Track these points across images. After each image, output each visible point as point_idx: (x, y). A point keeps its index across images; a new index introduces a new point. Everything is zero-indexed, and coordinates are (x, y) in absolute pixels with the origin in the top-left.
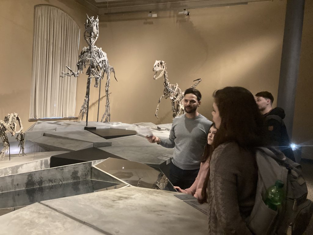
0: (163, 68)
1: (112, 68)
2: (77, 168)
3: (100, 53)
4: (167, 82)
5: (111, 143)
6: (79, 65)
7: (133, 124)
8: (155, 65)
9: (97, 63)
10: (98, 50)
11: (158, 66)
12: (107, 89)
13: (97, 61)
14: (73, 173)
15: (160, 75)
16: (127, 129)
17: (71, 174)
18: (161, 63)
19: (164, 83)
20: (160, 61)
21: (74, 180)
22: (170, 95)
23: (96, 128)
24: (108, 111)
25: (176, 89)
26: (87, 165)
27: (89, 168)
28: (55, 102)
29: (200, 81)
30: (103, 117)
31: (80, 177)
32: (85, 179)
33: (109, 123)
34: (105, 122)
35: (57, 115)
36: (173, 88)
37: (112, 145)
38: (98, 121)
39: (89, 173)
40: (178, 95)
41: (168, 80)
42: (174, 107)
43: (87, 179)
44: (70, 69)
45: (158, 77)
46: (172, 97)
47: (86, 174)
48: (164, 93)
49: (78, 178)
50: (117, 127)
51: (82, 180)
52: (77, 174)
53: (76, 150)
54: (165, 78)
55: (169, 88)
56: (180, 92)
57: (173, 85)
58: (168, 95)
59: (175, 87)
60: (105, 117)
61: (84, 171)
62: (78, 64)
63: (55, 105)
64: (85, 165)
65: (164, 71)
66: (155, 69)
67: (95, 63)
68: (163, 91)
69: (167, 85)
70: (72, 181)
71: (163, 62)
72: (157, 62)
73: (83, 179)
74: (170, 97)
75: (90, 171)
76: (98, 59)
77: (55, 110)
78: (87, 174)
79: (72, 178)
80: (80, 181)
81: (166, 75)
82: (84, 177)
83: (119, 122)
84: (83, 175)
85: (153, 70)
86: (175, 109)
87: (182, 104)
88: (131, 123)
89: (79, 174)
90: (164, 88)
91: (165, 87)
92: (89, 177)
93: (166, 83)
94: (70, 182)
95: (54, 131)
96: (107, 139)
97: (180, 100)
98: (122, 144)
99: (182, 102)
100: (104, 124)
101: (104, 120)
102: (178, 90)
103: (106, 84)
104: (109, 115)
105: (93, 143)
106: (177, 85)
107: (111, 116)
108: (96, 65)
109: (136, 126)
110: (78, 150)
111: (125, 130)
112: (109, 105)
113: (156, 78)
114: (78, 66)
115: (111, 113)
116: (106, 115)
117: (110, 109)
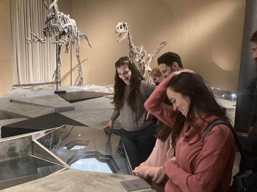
0: (127, 30)
1: (84, 35)
2: (14, 143)
3: (65, 19)
4: (132, 44)
5: (74, 107)
6: (46, 31)
7: (105, 86)
8: (117, 27)
9: (62, 28)
10: (63, 16)
11: (121, 28)
12: (77, 55)
13: (62, 26)
14: (9, 150)
15: (124, 37)
16: (96, 91)
17: (7, 151)
18: (124, 25)
19: (129, 46)
20: (123, 23)
21: (11, 157)
22: (135, 57)
23: (66, 91)
24: (81, 75)
25: (141, 51)
26: (27, 140)
27: (28, 143)
28: (37, 68)
29: (165, 44)
30: (76, 81)
31: (19, 154)
32: (25, 155)
33: (82, 86)
34: (78, 85)
35: (40, 80)
36: (139, 50)
37: (75, 109)
38: (71, 85)
39: (30, 149)
40: (144, 56)
41: (132, 42)
42: (141, 68)
43: (28, 155)
44: (35, 35)
45: (122, 39)
46: (137, 59)
47: (26, 149)
48: (130, 55)
49: (16, 155)
50: (89, 89)
51: (22, 157)
52: (15, 151)
53: (34, 117)
54: (129, 40)
55: (134, 50)
56: (146, 54)
57: (138, 47)
58: (134, 58)
59: (139, 49)
60: (78, 80)
61: (23, 147)
62: (44, 31)
63: (37, 72)
64: (23, 140)
65: (127, 33)
66: (117, 31)
67: (60, 29)
68: (129, 53)
69: (132, 47)
70: (9, 159)
71: (126, 24)
72: (119, 24)
73: (23, 155)
74: (136, 59)
75: (30, 146)
76: (63, 24)
77: (37, 76)
78: (28, 149)
79: (8, 156)
80: (19, 158)
81: (130, 37)
82: (24, 153)
83: (92, 85)
84: (22, 151)
85: (116, 32)
86: (142, 70)
87: (148, 66)
88: (102, 85)
89: (17, 150)
90: (129, 51)
91: (130, 49)
92: (30, 153)
93: (130, 46)
94: (6, 160)
95: (23, 97)
96: (71, 103)
97: (146, 62)
98: (86, 107)
99: (147, 64)
100: (77, 87)
101: (77, 83)
102: (143, 52)
103: (77, 50)
104: (82, 79)
105: (55, 108)
106: (142, 47)
107: (83, 79)
108: (62, 30)
109: (107, 88)
110: (36, 117)
111: (95, 92)
112: (82, 69)
113: (120, 41)
114: (44, 33)
115: (83, 77)
116: (79, 79)
117: (83, 73)
